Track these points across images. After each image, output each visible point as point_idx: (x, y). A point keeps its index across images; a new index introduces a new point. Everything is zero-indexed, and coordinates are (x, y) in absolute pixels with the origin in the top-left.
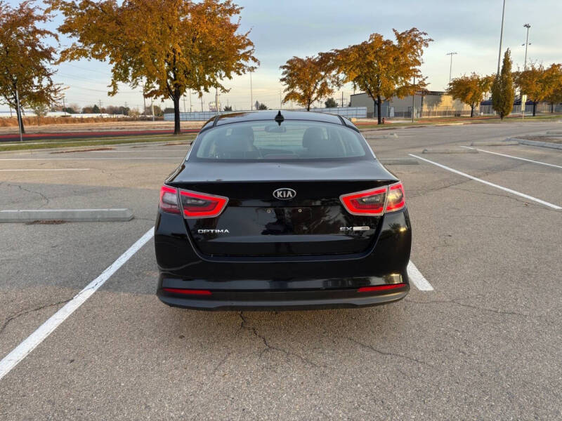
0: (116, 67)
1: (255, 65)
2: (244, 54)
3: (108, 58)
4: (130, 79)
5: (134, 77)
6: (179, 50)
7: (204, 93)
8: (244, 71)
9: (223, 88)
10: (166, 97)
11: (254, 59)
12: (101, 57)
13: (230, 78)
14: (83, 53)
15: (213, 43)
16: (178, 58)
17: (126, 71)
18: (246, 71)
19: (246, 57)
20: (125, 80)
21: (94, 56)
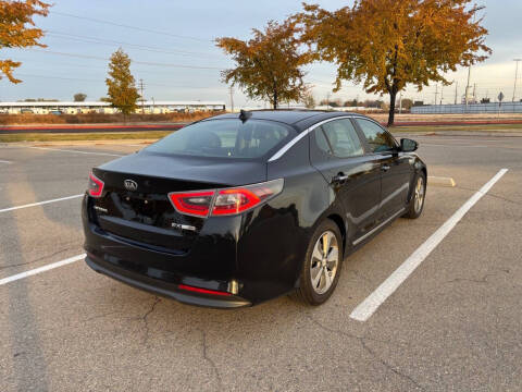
0: (342, 67)
1: (485, 54)
2: (473, 43)
3: (335, 60)
4: (353, 76)
5: (357, 74)
6: (401, 46)
7: (424, 87)
8: (472, 62)
9: (444, 81)
10: (385, 92)
11: (484, 48)
12: (329, 59)
13: (454, 70)
14: (316, 56)
15: (438, 36)
16: (399, 53)
17: (350, 70)
18: (475, 62)
19: (475, 46)
20: (348, 77)
21: (324, 58)
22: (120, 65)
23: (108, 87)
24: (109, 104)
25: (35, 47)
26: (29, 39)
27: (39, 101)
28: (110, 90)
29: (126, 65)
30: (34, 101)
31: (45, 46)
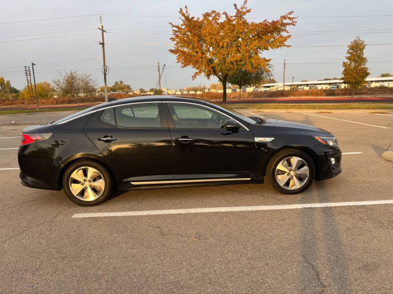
22: (356, 51)
23: (344, 68)
24: (342, 81)
25: (283, 48)
26: (281, 43)
27: (333, 79)
28: (345, 71)
29: (362, 50)
30: (330, 79)
31: (290, 46)
